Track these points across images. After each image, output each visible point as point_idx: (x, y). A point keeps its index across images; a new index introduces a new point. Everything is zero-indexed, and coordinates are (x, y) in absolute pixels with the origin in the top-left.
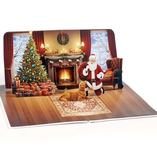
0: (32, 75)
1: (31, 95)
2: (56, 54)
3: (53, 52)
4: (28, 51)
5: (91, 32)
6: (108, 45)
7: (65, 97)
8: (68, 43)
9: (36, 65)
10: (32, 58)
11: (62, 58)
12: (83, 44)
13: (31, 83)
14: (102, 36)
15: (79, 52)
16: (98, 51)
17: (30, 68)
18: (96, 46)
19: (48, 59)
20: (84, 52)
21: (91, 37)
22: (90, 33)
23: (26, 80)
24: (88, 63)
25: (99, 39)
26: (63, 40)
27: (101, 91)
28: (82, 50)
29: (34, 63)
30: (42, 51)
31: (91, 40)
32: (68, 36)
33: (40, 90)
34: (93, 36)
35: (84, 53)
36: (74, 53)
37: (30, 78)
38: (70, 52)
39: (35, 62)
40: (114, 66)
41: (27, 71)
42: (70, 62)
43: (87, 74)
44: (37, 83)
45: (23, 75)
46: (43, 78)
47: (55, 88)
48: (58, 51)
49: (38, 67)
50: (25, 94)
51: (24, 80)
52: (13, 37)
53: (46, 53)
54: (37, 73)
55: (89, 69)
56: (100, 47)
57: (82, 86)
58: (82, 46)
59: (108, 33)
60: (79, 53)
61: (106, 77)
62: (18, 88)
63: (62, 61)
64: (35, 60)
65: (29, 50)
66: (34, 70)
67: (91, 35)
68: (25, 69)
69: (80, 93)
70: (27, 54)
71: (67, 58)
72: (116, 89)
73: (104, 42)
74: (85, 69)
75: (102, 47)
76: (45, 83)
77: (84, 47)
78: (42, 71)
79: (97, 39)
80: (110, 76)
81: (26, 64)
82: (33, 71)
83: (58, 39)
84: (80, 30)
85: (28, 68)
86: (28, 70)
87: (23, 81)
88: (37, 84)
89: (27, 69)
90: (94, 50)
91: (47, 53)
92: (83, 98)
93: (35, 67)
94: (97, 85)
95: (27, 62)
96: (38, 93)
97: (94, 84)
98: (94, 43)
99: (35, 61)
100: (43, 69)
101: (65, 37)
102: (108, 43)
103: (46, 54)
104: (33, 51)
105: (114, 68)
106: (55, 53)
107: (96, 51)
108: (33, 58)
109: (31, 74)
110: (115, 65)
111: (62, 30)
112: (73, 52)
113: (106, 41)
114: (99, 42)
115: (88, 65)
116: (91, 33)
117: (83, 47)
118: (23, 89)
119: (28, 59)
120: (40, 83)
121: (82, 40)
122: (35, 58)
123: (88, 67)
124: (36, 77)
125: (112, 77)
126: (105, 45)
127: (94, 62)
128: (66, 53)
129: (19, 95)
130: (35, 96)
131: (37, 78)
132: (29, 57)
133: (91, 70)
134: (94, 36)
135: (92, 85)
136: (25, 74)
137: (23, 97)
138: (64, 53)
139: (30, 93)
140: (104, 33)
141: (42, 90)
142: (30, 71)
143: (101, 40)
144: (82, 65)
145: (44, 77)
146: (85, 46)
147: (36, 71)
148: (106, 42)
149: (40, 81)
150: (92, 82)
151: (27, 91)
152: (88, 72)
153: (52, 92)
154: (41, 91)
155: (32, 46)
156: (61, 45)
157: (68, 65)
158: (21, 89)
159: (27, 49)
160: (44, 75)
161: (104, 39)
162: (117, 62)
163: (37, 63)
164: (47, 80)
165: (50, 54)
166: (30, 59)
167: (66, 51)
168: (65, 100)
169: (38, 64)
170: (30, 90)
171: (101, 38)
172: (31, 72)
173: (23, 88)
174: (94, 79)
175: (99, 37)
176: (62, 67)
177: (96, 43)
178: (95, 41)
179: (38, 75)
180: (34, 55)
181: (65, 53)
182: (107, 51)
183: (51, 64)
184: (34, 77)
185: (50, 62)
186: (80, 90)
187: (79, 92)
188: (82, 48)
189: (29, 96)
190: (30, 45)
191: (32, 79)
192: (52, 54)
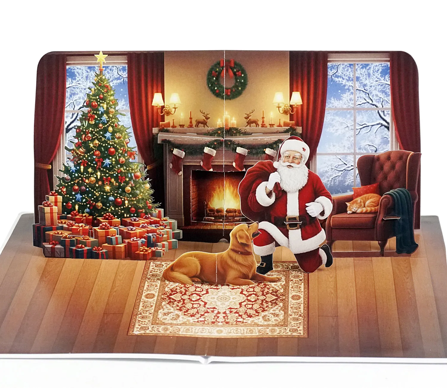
0: (104, 192)
1: (92, 255)
2: (201, 127)
3: (191, 122)
4: (91, 117)
5: (330, 61)
6: (389, 106)
7: (184, 270)
8: (245, 93)
9: (117, 162)
10: (103, 139)
11: (216, 141)
12: (297, 99)
13: (101, 216)
14: (369, 75)
15: (282, 124)
16: (350, 123)
17: (99, 169)
18: (345, 107)
19: (169, 142)
20: (297, 124)
21: (329, 77)
22: (325, 62)
23: (84, 207)
24: (276, 164)
25: (357, 85)
26: (226, 83)
27: (320, 258)
28: (291, 119)
29: (111, 154)
30: (155, 117)
31: (329, 87)
32: (243, 71)
33: (120, 240)
34: (337, 71)
35: (299, 130)
36: (263, 126)
37: (96, 200)
38: (249, 123)
39: (113, 152)
40: (385, 178)
41: (88, 178)
42: (241, 157)
43: (272, 200)
44: (121, 216)
45: (75, 190)
46: (138, 201)
47: (168, 238)
48: (207, 118)
49: (122, 166)
50: (74, 248)
51: (79, 205)
53: (166, 121)
54: (119, 187)
55: (277, 185)
56: (357, 109)
58: (291, 106)
59: (392, 65)
60: (280, 126)
61: (353, 213)
62: (52, 229)
63: (214, 153)
64: (112, 145)
65: (96, 114)
66: (112, 176)
67: (329, 70)
68: (82, 170)
70: (89, 125)
71: (231, 141)
72: (390, 255)
73: (374, 93)
74: (264, 184)
75: (367, 110)
76: (146, 218)
77: (300, 108)
78: (134, 182)
79: (350, 83)
80: (369, 209)
81: (84, 156)
82: (107, 179)
83: (209, 80)
84: (291, 52)
85: (90, 170)
86: (92, 174)
87: (77, 207)
88: (119, 220)
89: (88, 172)
90: (337, 118)
91: (171, 124)
92: (245, 276)
93: (113, 167)
95: (89, 150)
96: (114, 248)
97: (295, 234)
98: (339, 98)
99: (113, 148)
100: (138, 174)
101: (235, 74)
102: (389, 99)
103: (168, 125)
104: (109, 117)
106: (197, 126)
107: (341, 124)
108: (109, 139)
109: (101, 189)
110: (391, 176)
111: (226, 51)
112: (260, 123)
113: (383, 92)
114: (355, 95)
115: (275, 170)
116: (329, 64)
117: (295, 110)
118: (66, 234)
119: (93, 140)
120: (130, 217)
121: (295, 86)
122: (113, 139)
124: (116, 197)
125: (375, 213)
126: (379, 105)
127: (296, 161)
128: (233, 124)
129: (53, 249)
130: (103, 258)
131: (119, 202)
132: (94, 135)
133: (284, 186)
134: (339, 74)
135: (287, 236)
136: (84, 188)
137: (65, 257)
138: (226, 125)
139: (87, 248)
140: (377, 64)
141: (127, 241)
142: (96, 178)
143: (365, 85)
145: (143, 199)
146: (302, 106)
147: (116, 178)
149: (128, 210)
150: (288, 227)
151: (78, 242)
152: (274, 195)
153: (159, 249)
154: (123, 242)
155: (103, 99)
156: (219, 100)
157: (234, 164)
158: (60, 232)
159: (89, 109)
160: (141, 192)
161: (378, 85)
162: (398, 166)
163: (121, 154)
164: (150, 208)
165: (182, 126)
166: (97, 142)
167: (234, 119)
169: (124, 157)
170: (87, 237)
171: (367, 82)
172: (100, 183)
173: (67, 229)
174: (294, 219)
175: (358, 79)
176: (211, 170)
177: (346, 96)
178: (343, 89)
179: (124, 191)
180: (110, 129)
181: (230, 126)
182: (382, 125)
183: (177, 159)
184: (112, 198)
185: (176, 151)
186: (233, 250)
187: (231, 258)
188: (291, 112)
189: (85, 255)
190: (100, 98)
191: (104, 204)
192: (185, 128)
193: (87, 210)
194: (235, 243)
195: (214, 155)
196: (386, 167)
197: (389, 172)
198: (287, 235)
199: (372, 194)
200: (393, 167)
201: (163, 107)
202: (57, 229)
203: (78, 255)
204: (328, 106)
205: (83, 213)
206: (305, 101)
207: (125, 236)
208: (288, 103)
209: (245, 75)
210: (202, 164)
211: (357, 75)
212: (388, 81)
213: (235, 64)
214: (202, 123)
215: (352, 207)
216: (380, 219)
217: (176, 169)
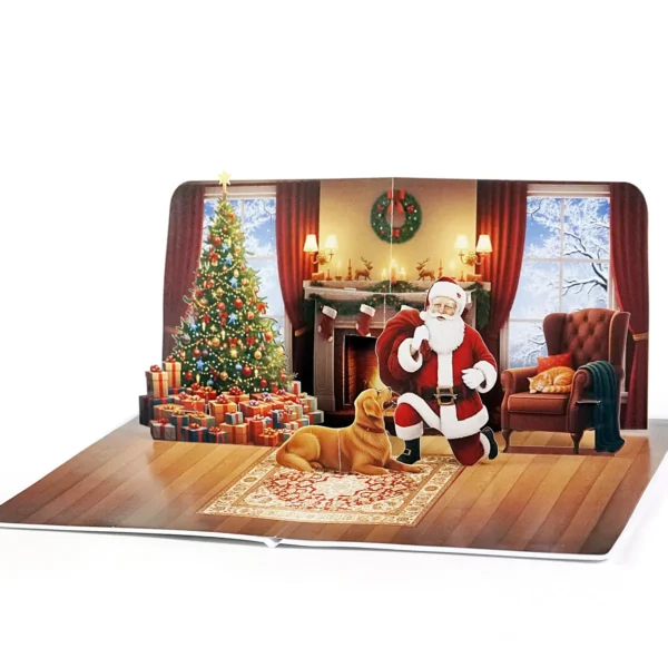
0: (230, 358)
1: (208, 438)
3: (350, 273)
4: (214, 256)
5: (530, 195)
6: (607, 256)
7: (300, 451)
8: (417, 234)
9: (245, 317)
10: (228, 286)
11: (375, 296)
12: (485, 245)
13: (227, 390)
14: (582, 213)
15: (465, 278)
16: (555, 279)
17: (224, 326)
18: (548, 256)
19: (318, 297)
20: (485, 279)
21: (528, 215)
22: (524, 195)
23: (207, 378)
24: (423, 315)
25: (566, 228)
26: (393, 222)
27: (481, 445)
28: (477, 272)
29: (238, 307)
30: (307, 266)
31: (527, 229)
32: (417, 206)
33: (241, 419)
34: (540, 209)
35: (487, 286)
37: (221, 369)
38: (423, 275)
39: (239, 304)
40: (581, 345)
41: (210, 338)
43: (418, 365)
44: (250, 391)
45: (196, 355)
46: (270, 371)
47: (298, 417)
48: (370, 268)
49: (250, 323)
50: (187, 428)
51: (201, 375)
52: (205, 201)
53: (320, 272)
54: (247, 352)
55: (425, 343)
56: (565, 260)
57: (369, 408)
58: (477, 254)
59: (612, 201)
60: (462, 280)
61: (538, 392)
62: (160, 403)
63: (372, 312)
64: (239, 295)
65: (219, 253)
67: (528, 207)
68: (204, 328)
69: (363, 441)
70: (212, 268)
71: (394, 297)
72: (586, 452)
73: (588, 238)
74: (408, 341)
76: (279, 394)
77: (489, 256)
78: (265, 344)
79: (556, 225)
80: (559, 388)
81: (206, 310)
82: (233, 341)
83: (373, 217)
85: (213, 328)
86: (215, 333)
87: (198, 378)
88: (248, 396)
89: (210, 332)
90: (537, 272)
91: (326, 276)
92: (377, 463)
93: (240, 324)
94: (461, 417)
95: (211, 301)
96: (234, 428)
97: (449, 411)
98: (541, 245)
99: (242, 298)
100: (270, 333)
101: (405, 209)
102: (608, 247)
103: (322, 277)
104: (234, 257)
105: (580, 354)
106: (357, 278)
108: (234, 287)
109: (226, 353)
110: (589, 343)
111: (395, 179)
113: (600, 237)
114: (563, 240)
115: (422, 323)
116: (529, 198)
117: (482, 259)
118: (178, 409)
119: (215, 288)
120: (261, 392)
121: (483, 224)
122: (240, 286)
123: (420, 333)
124: (244, 365)
125: (567, 393)
126: (594, 256)
127: (449, 311)
128: (402, 277)
129: (162, 429)
130: (221, 442)
131: (247, 373)
132: (217, 281)
133: (434, 346)
134: (542, 211)
135: (438, 414)
136: (206, 352)
137: (176, 440)
138: (393, 278)
139: (202, 428)
140: (593, 199)
141: (249, 419)
142: (221, 339)
143: (575, 228)
144: (397, 323)
145: (275, 368)
146: (492, 254)
147: (244, 339)
148: (596, 241)
149: (258, 383)
150: (439, 402)
151: (192, 420)
152: (420, 357)
153: (288, 432)
154: (245, 421)
155: (227, 233)
156: (384, 243)
158: (170, 406)
159: (210, 246)
160: (274, 358)
161: (594, 227)
162: (598, 329)
163: (250, 307)
164: (284, 380)
165: (339, 278)
166: (220, 290)
167: (402, 269)
168: (303, 463)
169: (253, 310)
170: (202, 414)
171: (579, 223)
172: (225, 345)
173: (179, 403)
174: (447, 390)
175: (566, 218)
176: (369, 335)
177: (550, 242)
178: (546, 232)
179: (253, 357)
180: (236, 273)
181: (398, 278)
182: (598, 283)
183: (328, 319)
185: (326, 310)
187: (358, 436)
188: (478, 262)
189: (200, 438)
190: (223, 231)
191: (230, 374)
192: (343, 281)
193: (210, 382)
194: (362, 415)
195: (373, 315)
196: (582, 330)
197: (586, 337)
198: (437, 412)
199: (563, 368)
200: (591, 331)
201: (317, 253)
202: (167, 402)
203: (191, 437)
204: (526, 255)
205: (205, 385)
206: (496, 248)
207: (248, 412)
208: (474, 250)
209: (419, 211)
210: (357, 327)
211: (566, 214)
212: (606, 222)
213: (406, 195)
214: (363, 274)
215: (536, 385)
216: (574, 402)
217: (326, 334)
